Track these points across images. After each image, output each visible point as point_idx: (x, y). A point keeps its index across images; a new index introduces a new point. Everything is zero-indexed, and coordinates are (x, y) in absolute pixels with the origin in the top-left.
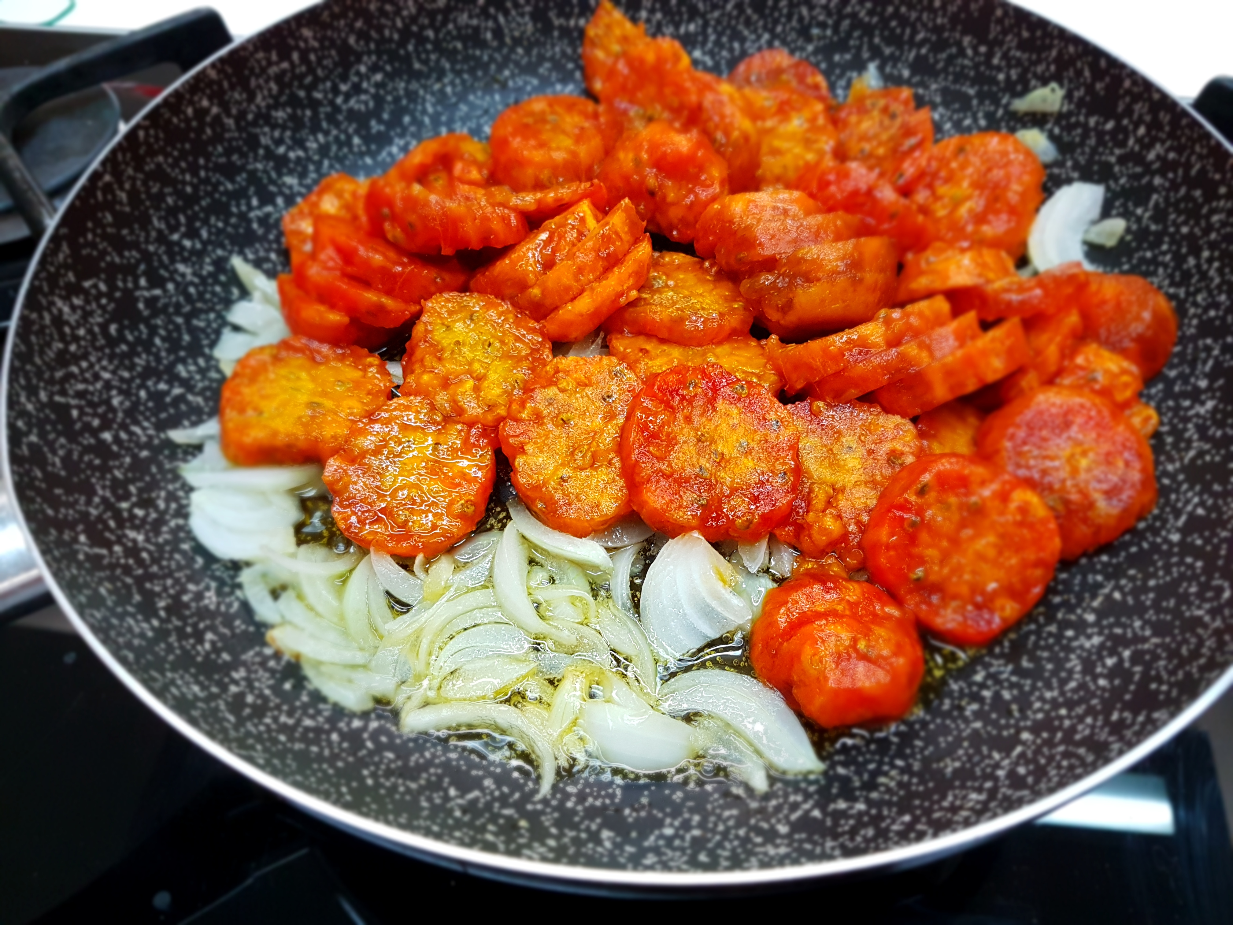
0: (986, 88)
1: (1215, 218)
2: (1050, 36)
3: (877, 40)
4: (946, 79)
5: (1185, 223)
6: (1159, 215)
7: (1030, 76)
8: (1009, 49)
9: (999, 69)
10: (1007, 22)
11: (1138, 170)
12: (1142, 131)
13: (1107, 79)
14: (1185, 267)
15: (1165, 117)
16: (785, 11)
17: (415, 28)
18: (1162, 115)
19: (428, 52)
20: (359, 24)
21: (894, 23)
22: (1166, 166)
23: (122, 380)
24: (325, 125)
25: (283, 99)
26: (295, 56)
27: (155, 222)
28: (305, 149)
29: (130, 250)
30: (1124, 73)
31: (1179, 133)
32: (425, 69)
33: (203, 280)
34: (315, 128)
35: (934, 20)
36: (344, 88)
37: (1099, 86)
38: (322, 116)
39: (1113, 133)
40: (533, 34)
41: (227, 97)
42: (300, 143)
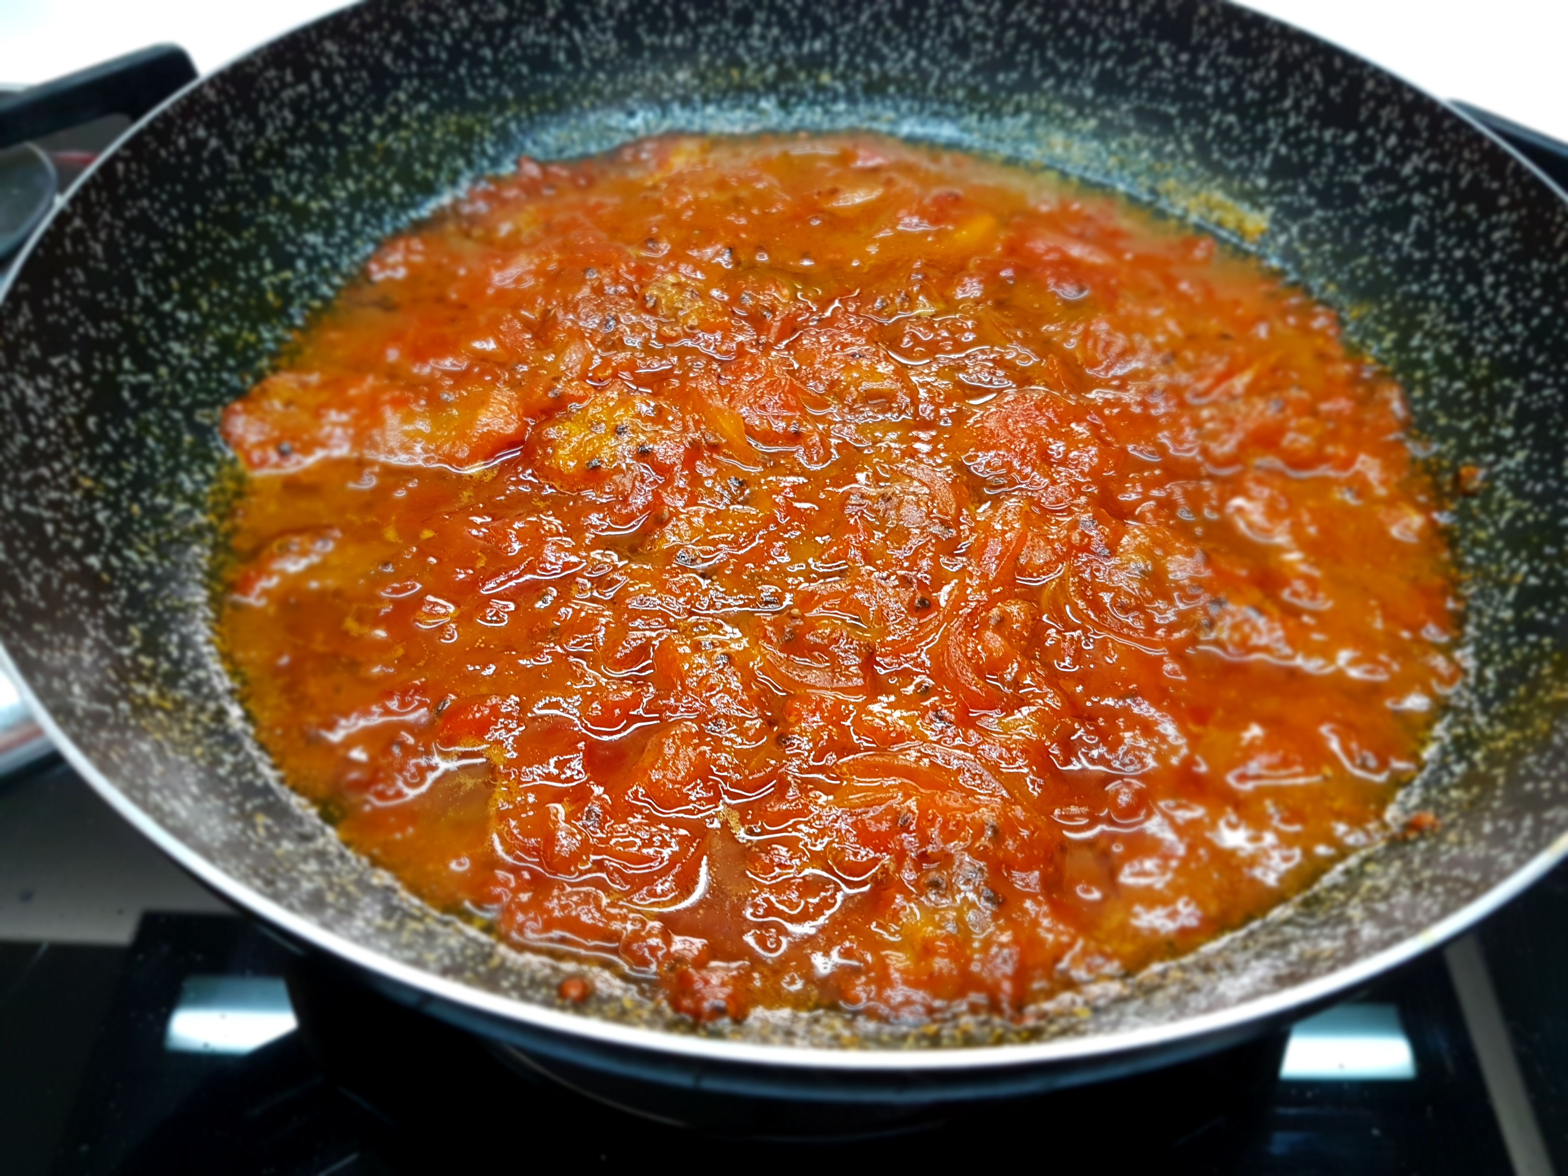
0: (1190, 105)
1: (1497, 236)
2: (1269, 34)
3: (1050, 54)
4: (1139, 97)
5: (1458, 245)
6: (1423, 240)
7: (1245, 86)
8: (1217, 55)
9: (1205, 80)
10: (1213, 22)
11: (1392, 188)
12: (1392, 141)
13: (1344, 82)
14: (1464, 297)
15: (1421, 121)
16: (934, 22)
17: (467, 46)
18: (1417, 118)
19: (484, 77)
20: (396, 38)
21: (1070, 32)
22: (1426, 181)
23: (108, 490)
24: (355, 168)
25: (301, 132)
26: (316, 77)
27: (141, 288)
28: (332, 199)
29: (109, 320)
30: (1365, 73)
31: (1441, 138)
32: (481, 98)
33: (206, 365)
34: (343, 173)
35: (1121, 25)
36: (378, 120)
37: (1334, 91)
38: (351, 156)
39: (1356, 147)
40: (618, 55)
41: (229, 127)
42: (324, 192)
